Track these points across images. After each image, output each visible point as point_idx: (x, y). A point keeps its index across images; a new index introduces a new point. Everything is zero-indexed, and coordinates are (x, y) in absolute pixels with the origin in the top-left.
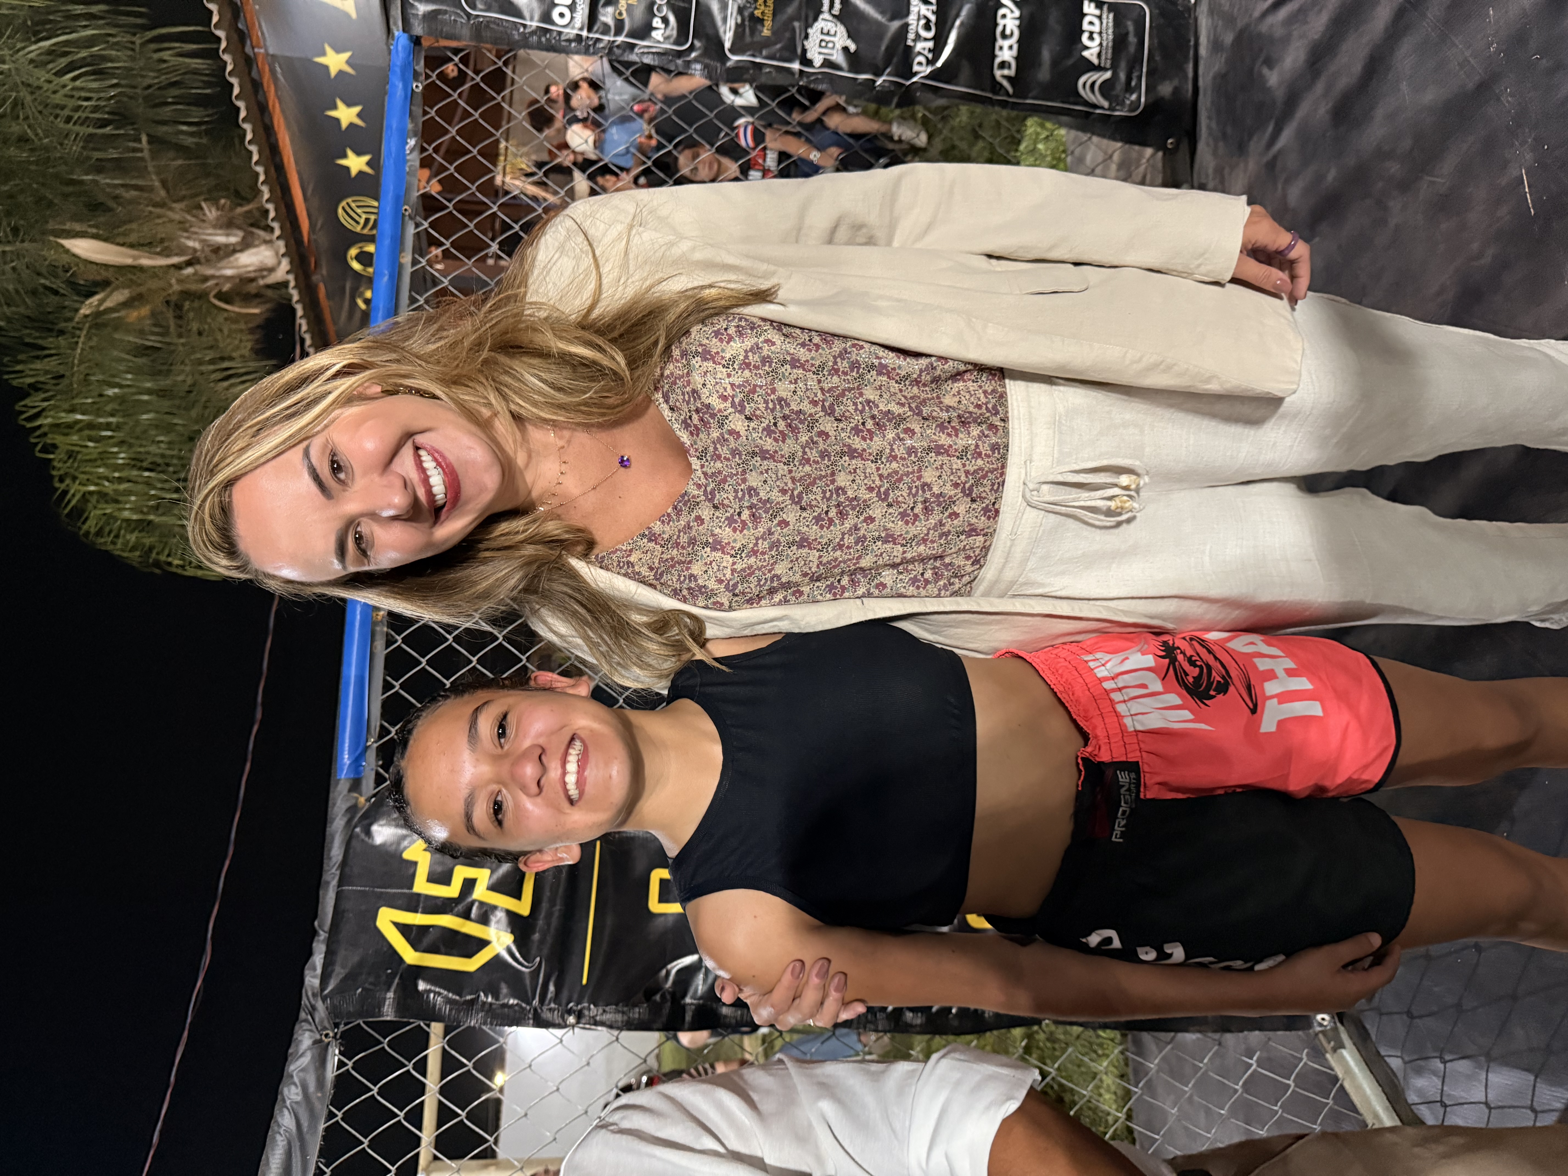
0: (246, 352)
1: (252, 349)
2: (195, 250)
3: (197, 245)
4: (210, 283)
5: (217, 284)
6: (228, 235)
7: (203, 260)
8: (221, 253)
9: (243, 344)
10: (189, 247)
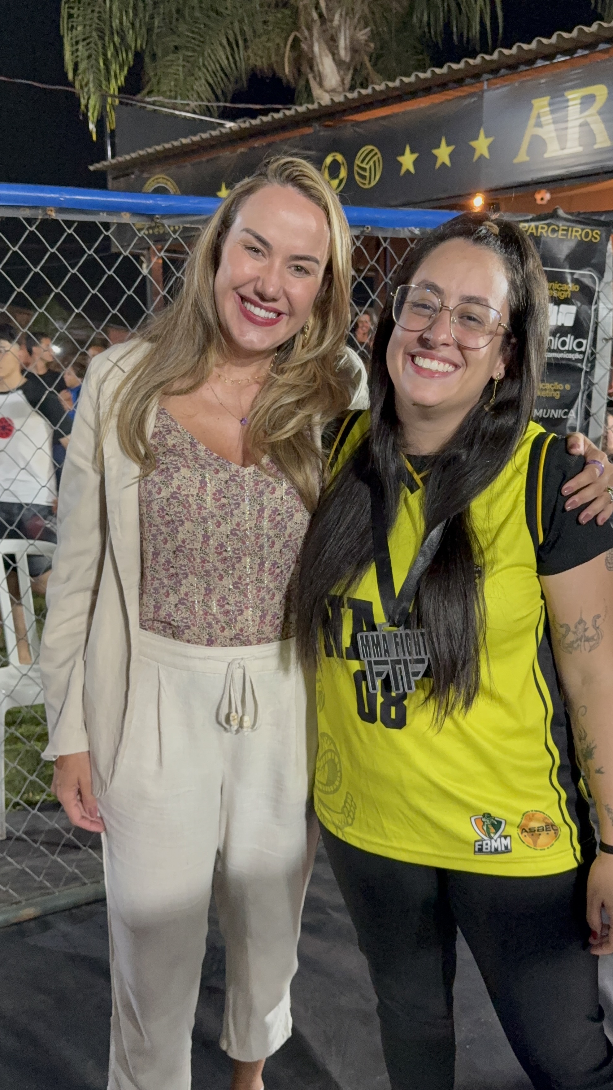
0: (252, 61)
1: (255, 66)
2: (332, 21)
3: (336, 23)
4: (306, 33)
5: (306, 39)
6: (346, 48)
7: (324, 27)
8: (331, 43)
9: (258, 59)
10: (334, 15)
